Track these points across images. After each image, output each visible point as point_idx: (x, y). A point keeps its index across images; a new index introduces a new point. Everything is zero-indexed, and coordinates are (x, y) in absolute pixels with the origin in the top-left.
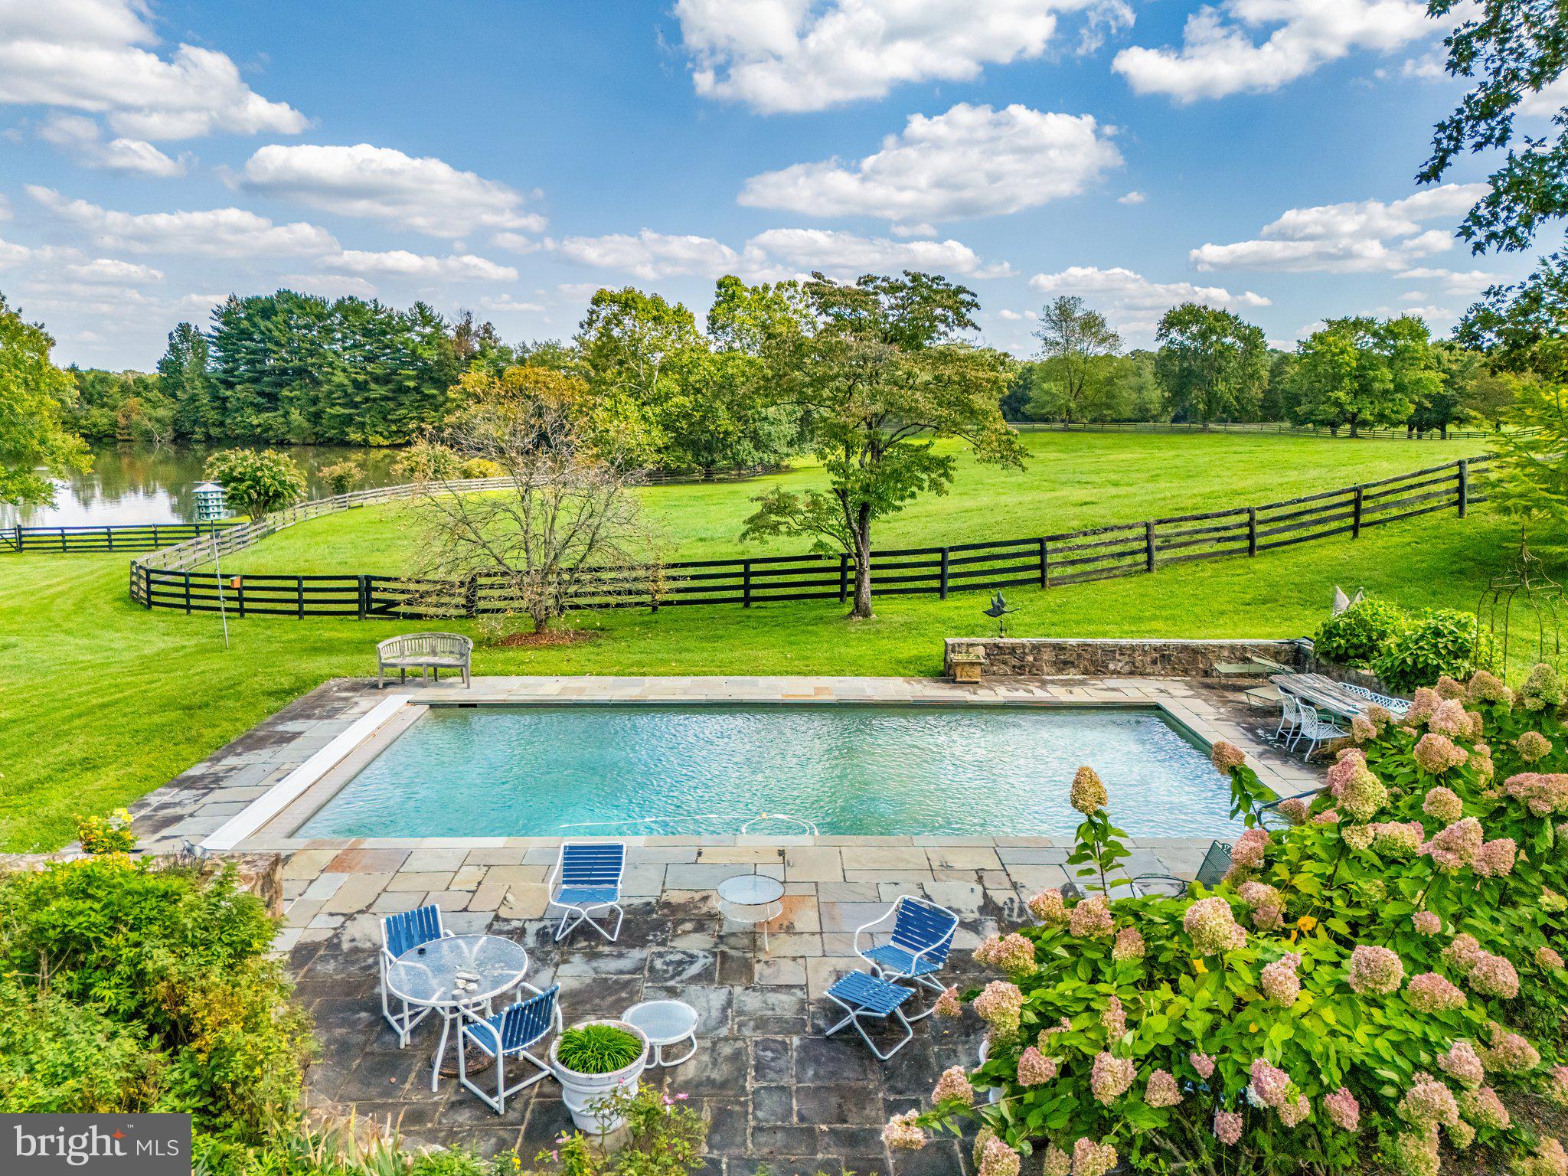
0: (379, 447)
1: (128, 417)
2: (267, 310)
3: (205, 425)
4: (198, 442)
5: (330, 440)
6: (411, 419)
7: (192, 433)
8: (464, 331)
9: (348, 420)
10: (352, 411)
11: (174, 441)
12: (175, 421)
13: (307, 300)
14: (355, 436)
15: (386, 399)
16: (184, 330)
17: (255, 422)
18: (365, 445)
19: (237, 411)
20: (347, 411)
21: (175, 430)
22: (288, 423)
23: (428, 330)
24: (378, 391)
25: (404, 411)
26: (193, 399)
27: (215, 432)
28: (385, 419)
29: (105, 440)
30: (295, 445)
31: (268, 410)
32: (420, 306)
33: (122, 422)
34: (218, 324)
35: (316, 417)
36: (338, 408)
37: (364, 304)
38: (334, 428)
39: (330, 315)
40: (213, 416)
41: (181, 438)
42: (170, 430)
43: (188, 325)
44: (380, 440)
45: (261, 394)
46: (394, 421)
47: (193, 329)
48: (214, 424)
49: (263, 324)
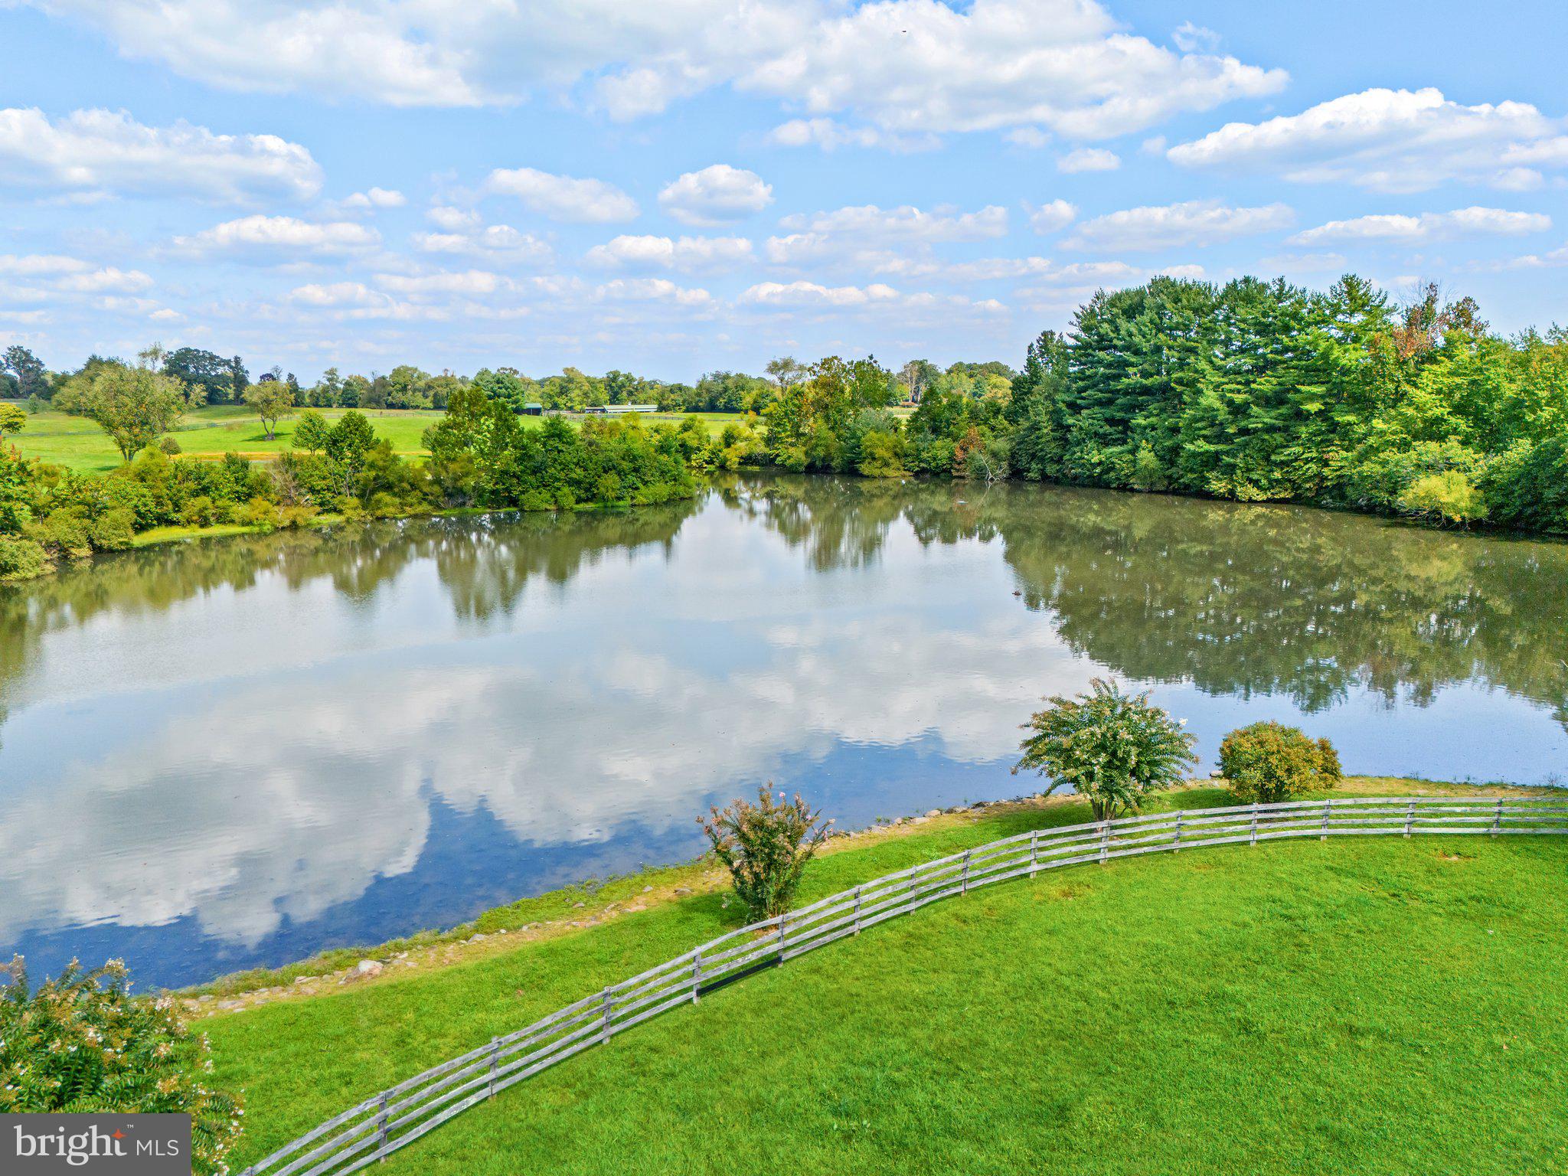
0: (1251, 501)
1: (964, 449)
2: (1132, 306)
3: (1042, 460)
4: (1032, 481)
5: (1187, 486)
6: (1307, 461)
7: (1028, 470)
8: (1420, 318)
9: (1212, 461)
10: (1220, 447)
11: (1008, 480)
12: (1013, 455)
13: (1187, 289)
14: (1218, 486)
15: (1271, 429)
16: (1047, 336)
17: (1095, 460)
18: (1231, 498)
19: (1078, 444)
20: (1212, 448)
21: (1010, 465)
22: (1134, 462)
23: (1359, 318)
24: (1261, 417)
25: (1298, 449)
26: (1035, 427)
27: (1051, 469)
28: (1267, 459)
29: (942, 475)
30: (1140, 491)
31: (1115, 442)
32: (1351, 283)
33: (960, 455)
34: (1075, 331)
35: (1170, 455)
36: (1201, 442)
37: (1265, 286)
38: (1192, 471)
39: (1214, 307)
40: (1053, 449)
41: (1016, 476)
42: (1005, 465)
43: (1052, 333)
44: (1253, 492)
45: (1111, 421)
46: (1282, 464)
47: (1056, 337)
48: (1052, 459)
49: (1124, 325)
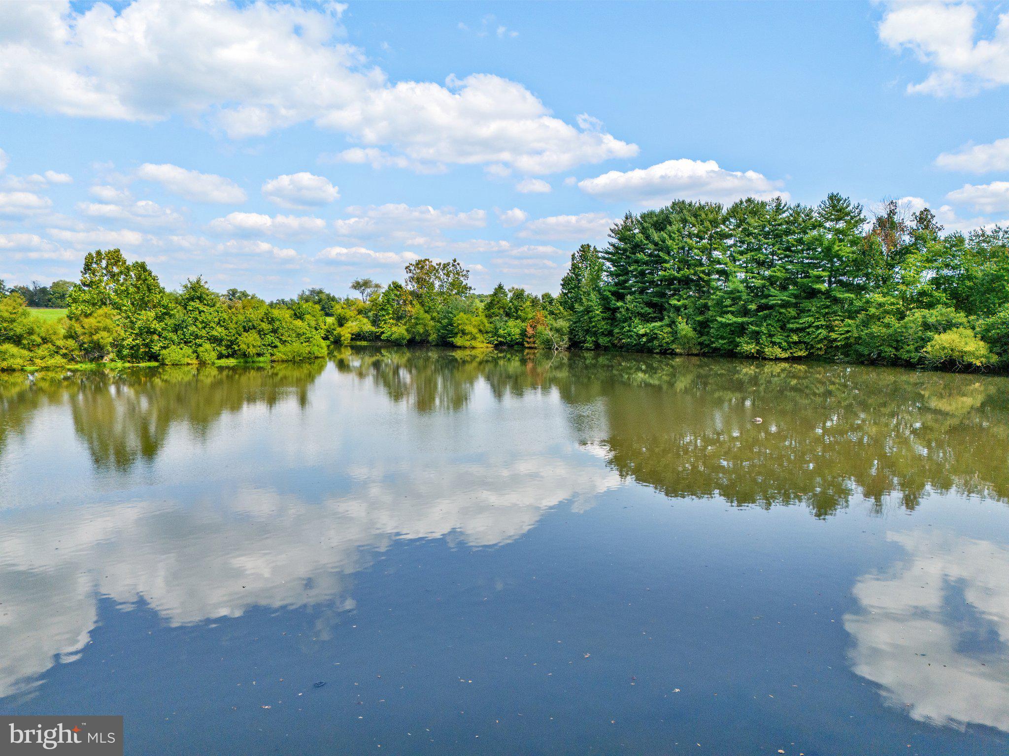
0: (778, 360)
1: (534, 327)
2: (660, 222)
3: (595, 334)
4: (588, 349)
5: (716, 350)
6: (817, 327)
7: (584, 342)
8: (887, 224)
9: (741, 329)
10: (745, 319)
11: (569, 349)
12: (571, 331)
13: (701, 208)
14: (749, 347)
15: (785, 305)
16: (585, 249)
17: (642, 332)
18: (758, 358)
19: (625, 321)
20: (740, 320)
21: (570, 339)
22: (674, 333)
23: (841, 225)
24: (777, 297)
25: (811, 319)
26: (588, 311)
27: (603, 341)
28: (783, 328)
29: (516, 347)
30: (681, 354)
31: (653, 320)
32: (834, 199)
33: (530, 331)
34: (615, 241)
35: (702, 327)
36: (730, 316)
37: (763, 205)
38: (722, 338)
39: (725, 220)
40: (603, 326)
41: (575, 345)
42: (566, 338)
43: (589, 246)
44: (778, 352)
45: (650, 304)
46: (796, 331)
47: (592, 249)
48: (603, 333)
49: (656, 236)
